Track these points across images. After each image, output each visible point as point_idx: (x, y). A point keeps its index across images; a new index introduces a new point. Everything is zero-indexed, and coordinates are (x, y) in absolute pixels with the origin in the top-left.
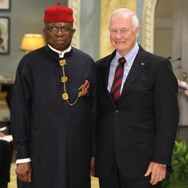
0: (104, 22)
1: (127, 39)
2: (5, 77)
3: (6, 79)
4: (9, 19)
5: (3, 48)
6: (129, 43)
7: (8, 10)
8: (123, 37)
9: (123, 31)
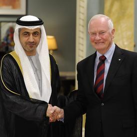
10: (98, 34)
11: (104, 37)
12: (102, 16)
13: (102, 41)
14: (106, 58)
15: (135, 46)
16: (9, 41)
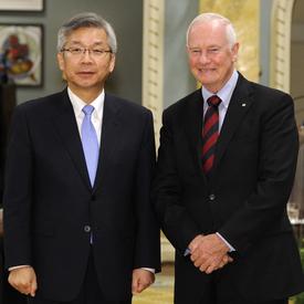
1: (218, 65)
4: (42, 27)
5: (32, 76)
6: (222, 71)
7: (41, 13)
8: (212, 60)
9: (212, 50)
14: (221, 101)
15: (260, 74)
16: (8, 64)
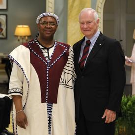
0: (70, 17)
2: (4, 54)
3: (5, 55)
7: (6, 10)
10: (85, 23)
11: (90, 26)
12: (89, 10)
13: (88, 29)
